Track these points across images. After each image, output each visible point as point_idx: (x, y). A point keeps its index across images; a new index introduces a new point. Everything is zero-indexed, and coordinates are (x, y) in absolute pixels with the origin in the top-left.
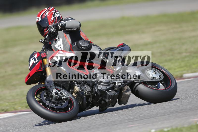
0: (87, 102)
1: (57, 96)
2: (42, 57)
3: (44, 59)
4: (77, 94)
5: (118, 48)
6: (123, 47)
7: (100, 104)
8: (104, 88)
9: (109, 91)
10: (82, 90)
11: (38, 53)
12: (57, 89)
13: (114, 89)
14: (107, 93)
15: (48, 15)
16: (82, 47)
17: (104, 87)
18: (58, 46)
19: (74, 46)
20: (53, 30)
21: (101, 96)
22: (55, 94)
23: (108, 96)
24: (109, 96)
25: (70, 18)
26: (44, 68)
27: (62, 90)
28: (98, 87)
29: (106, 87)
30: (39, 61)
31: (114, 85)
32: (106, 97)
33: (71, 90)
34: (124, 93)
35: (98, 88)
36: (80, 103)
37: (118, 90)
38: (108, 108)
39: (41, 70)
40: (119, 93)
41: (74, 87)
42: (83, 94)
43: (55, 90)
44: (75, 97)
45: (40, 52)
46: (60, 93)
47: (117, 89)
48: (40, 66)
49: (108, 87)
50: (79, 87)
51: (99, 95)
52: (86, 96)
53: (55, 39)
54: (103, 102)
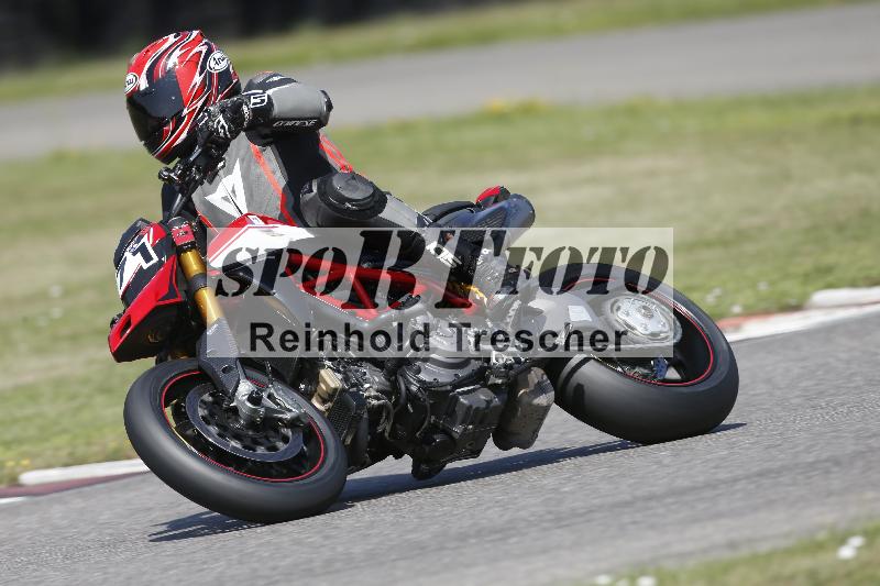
0: (370, 437)
1: (257, 411)
2: (177, 245)
3: (185, 251)
4: (329, 404)
5: (480, 206)
6: (504, 203)
7: (429, 444)
8: (445, 376)
9: (466, 389)
10: (353, 385)
11: (158, 227)
12: (252, 382)
13: (486, 379)
14: (457, 399)
15: (181, 62)
16: (344, 200)
17: (443, 371)
18: (225, 199)
19: (309, 196)
20: (223, 127)
21: (434, 409)
22: (248, 399)
23: (460, 413)
24: (465, 409)
25: (276, 79)
26: (186, 291)
27: (273, 384)
28: (419, 371)
29: (453, 372)
30: (163, 259)
31: (486, 365)
32: (451, 414)
33: (302, 386)
34: (526, 399)
35: (422, 376)
36: (344, 440)
37: (502, 384)
38: (449, 466)
39: (177, 300)
40: (506, 396)
41: (319, 373)
42: (362, 401)
43: (248, 382)
44: (324, 413)
46: (265, 395)
47: (500, 381)
48: (171, 282)
49: (462, 373)
50: (339, 372)
51: (425, 407)
52: (373, 409)
54: (439, 438)
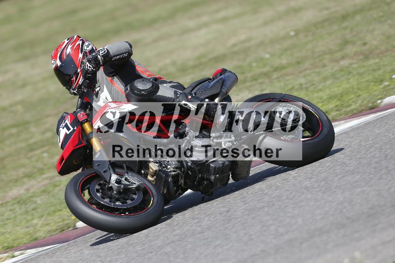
0: (175, 188)
1: (120, 187)
2: (80, 121)
3: (84, 123)
4: (155, 177)
5: (214, 79)
6: (222, 76)
7: (201, 186)
10: (164, 168)
11: (72, 115)
12: (117, 174)
14: (210, 165)
15: (72, 51)
21: (200, 171)
22: (115, 182)
24: (213, 169)
26: (86, 140)
27: (127, 173)
30: (75, 128)
32: (208, 172)
33: (143, 171)
36: (163, 192)
39: (82, 145)
41: (149, 165)
42: (167, 174)
43: (115, 175)
44: (153, 181)
45: (74, 112)
46: (123, 179)
48: (79, 138)
50: (157, 163)
51: (196, 171)
52: (173, 177)
53: (95, 92)
54: (205, 182)
